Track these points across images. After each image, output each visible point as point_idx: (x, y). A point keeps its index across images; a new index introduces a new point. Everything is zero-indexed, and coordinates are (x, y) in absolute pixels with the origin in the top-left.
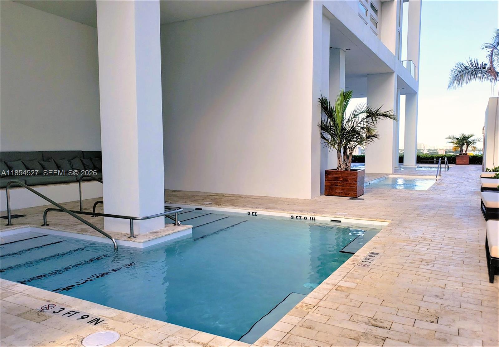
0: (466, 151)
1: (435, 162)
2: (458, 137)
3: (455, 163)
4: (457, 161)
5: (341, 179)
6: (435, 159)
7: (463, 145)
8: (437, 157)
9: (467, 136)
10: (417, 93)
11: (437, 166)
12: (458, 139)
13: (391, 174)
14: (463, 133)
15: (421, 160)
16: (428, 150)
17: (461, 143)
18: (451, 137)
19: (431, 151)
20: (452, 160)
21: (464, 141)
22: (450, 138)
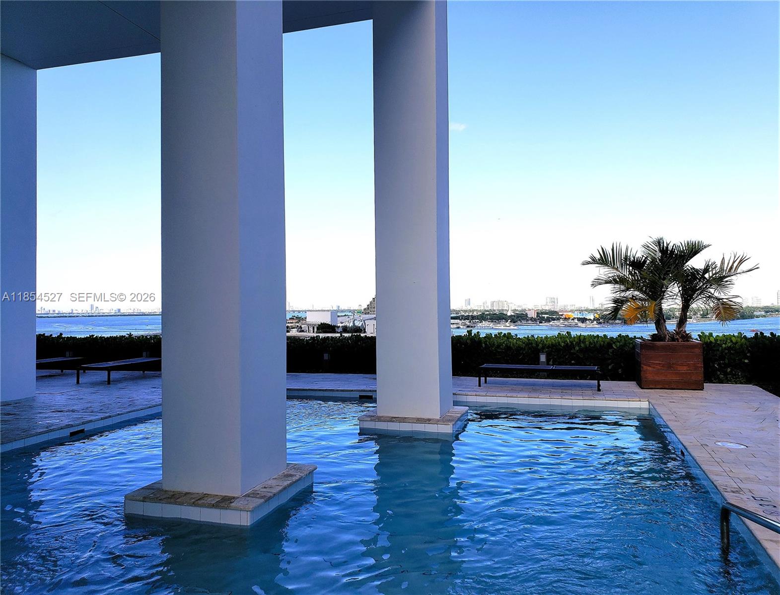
0: (682, 321)
2: (638, 252)
8: (549, 347)
12: (637, 264)
14: (656, 236)
16: (514, 311)
18: (610, 259)
19: (518, 312)
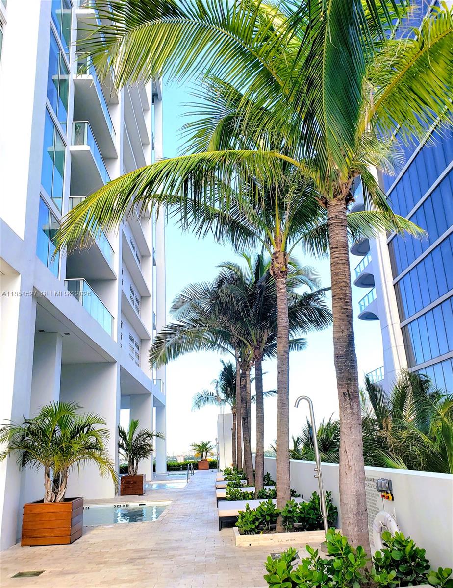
0: (206, 457)
1: (181, 469)
2: (199, 444)
3: (198, 469)
4: (199, 467)
5: (132, 482)
6: (181, 467)
7: (203, 451)
9: (205, 443)
10: (164, 406)
11: (186, 472)
12: (198, 446)
13: (152, 481)
14: (202, 440)
15: (171, 468)
17: (202, 450)
20: (196, 466)
21: (203, 448)
22: (192, 446)
